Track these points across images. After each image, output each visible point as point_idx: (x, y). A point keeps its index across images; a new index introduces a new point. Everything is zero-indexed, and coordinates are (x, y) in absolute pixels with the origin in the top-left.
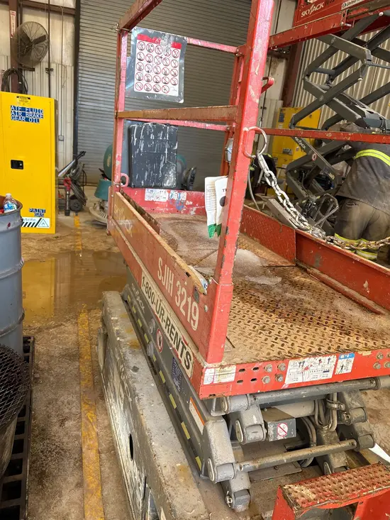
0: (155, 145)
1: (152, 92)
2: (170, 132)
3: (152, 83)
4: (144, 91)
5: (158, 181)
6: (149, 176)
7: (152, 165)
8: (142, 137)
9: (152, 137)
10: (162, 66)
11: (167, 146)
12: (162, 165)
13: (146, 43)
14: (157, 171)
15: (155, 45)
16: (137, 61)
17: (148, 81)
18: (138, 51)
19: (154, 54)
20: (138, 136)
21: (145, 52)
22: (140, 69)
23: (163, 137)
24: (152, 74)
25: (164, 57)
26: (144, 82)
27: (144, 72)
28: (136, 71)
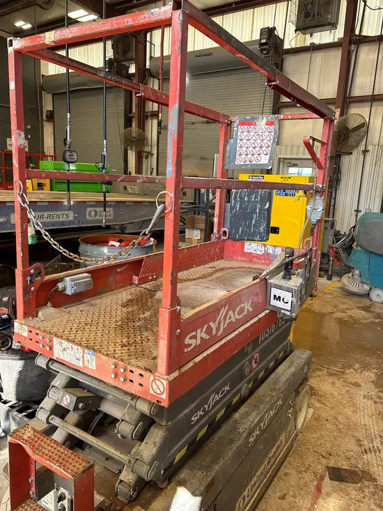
0: (248, 205)
1: (248, 163)
2: (261, 194)
3: (250, 156)
4: (242, 163)
5: (249, 235)
6: (243, 230)
7: (246, 222)
8: (238, 199)
9: (246, 199)
10: (259, 141)
11: (258, 206)
12: (253, 222)
13: (246, 127)
14: (249, 227)
15: (252, 127)
16: (239, 141)
17: (247, 155)
18: (239, 134)
19: (252, 133)
20: (235, 199)
21: (245, 133)
22: (241, 147)
23: (255, 198)
24: (251, 149)
25: (261, 134)
26: (243, 156)
27: (244, 149)
28: (238, 149)
